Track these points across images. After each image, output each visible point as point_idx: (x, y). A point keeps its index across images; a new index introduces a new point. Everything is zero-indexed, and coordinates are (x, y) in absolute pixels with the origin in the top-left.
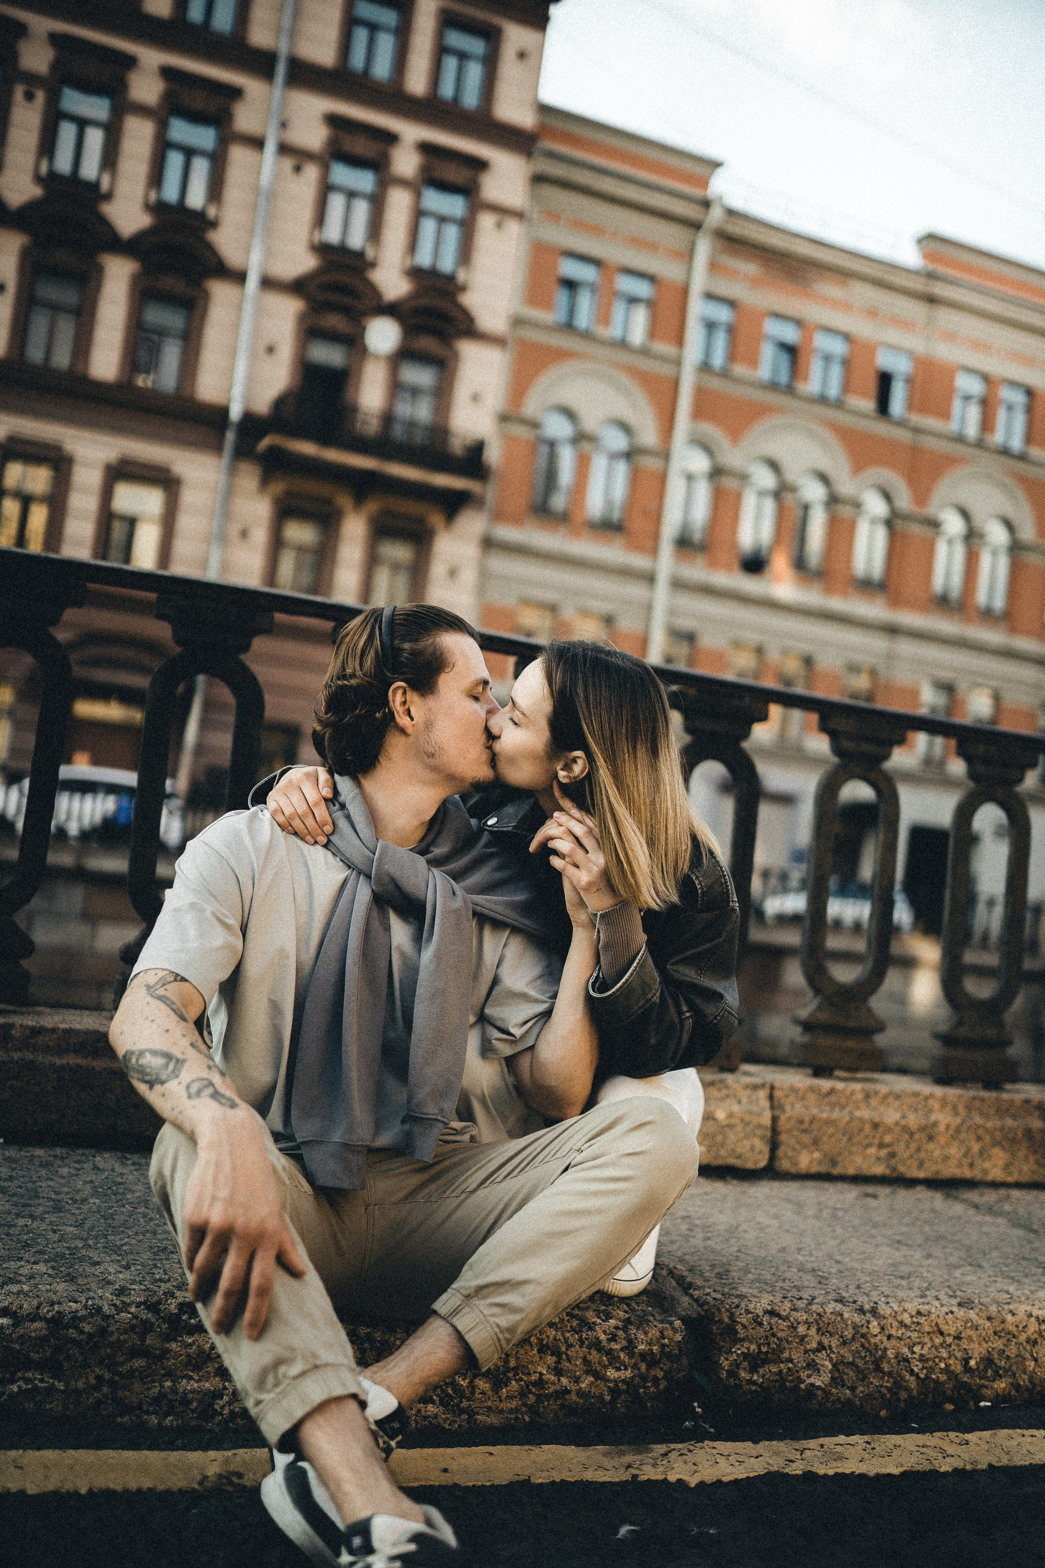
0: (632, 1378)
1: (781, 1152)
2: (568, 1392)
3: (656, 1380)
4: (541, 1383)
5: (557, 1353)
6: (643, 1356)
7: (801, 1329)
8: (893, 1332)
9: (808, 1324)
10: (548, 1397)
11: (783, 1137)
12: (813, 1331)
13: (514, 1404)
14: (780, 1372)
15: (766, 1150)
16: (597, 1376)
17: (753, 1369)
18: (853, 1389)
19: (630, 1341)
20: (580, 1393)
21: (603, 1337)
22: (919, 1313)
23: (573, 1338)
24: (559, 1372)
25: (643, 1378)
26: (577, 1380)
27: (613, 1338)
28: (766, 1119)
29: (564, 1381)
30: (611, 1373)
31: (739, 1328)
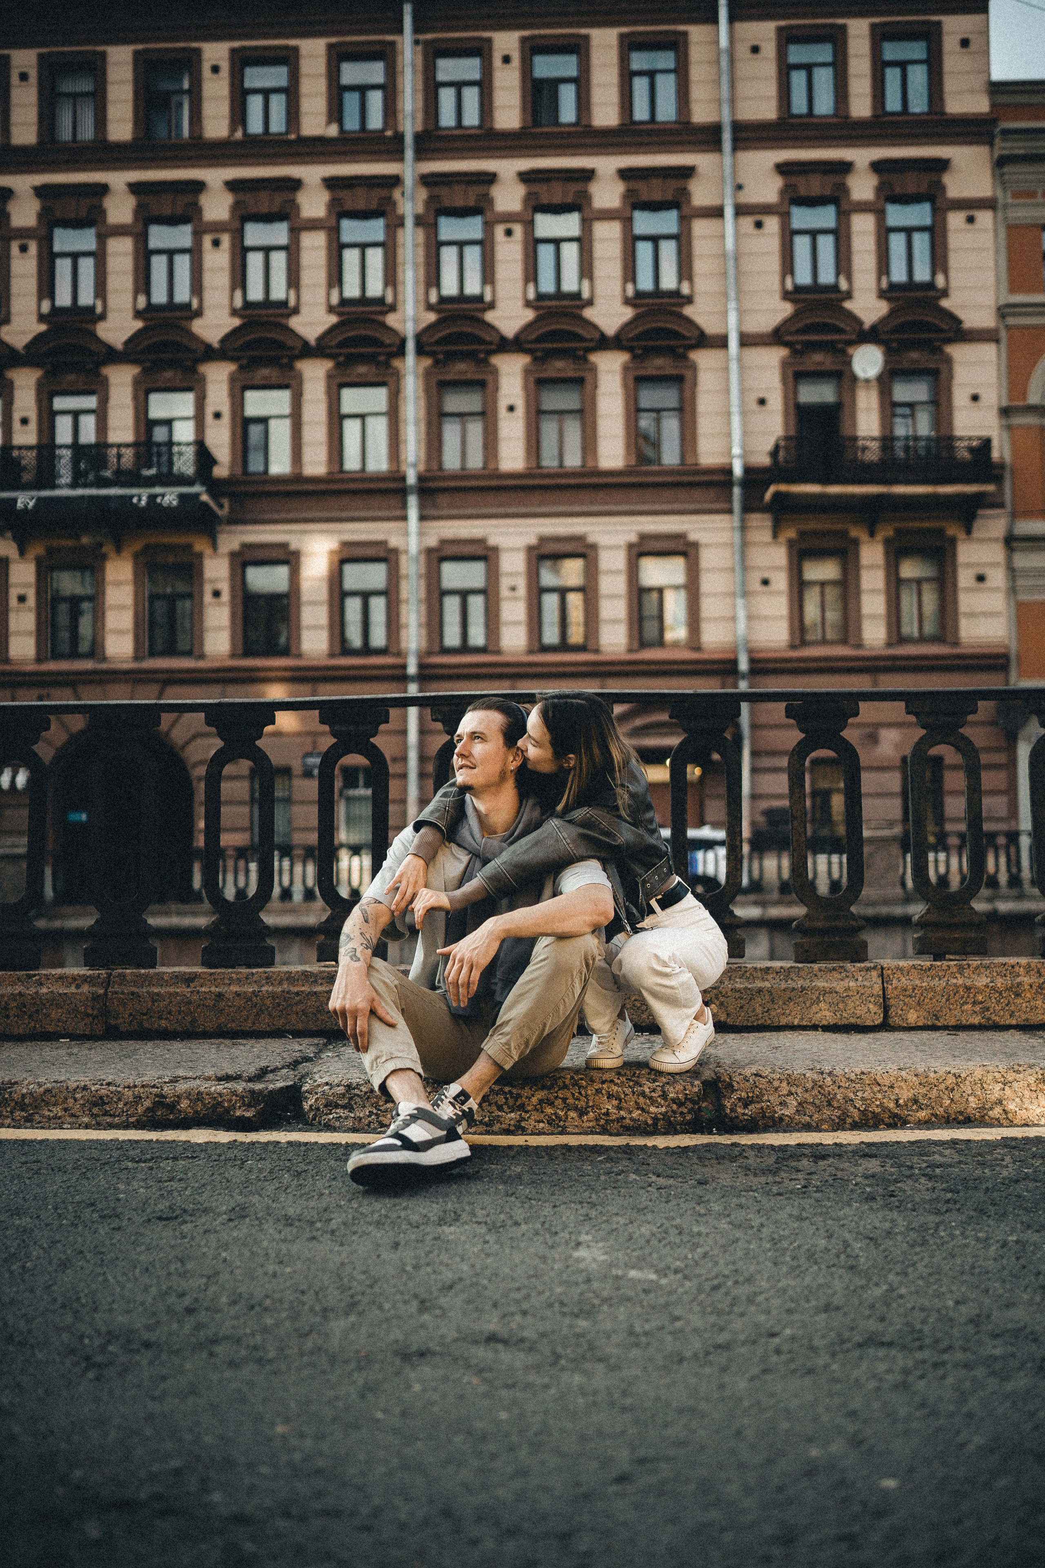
0: (666, 1112)
1: (892, 1012)
2: (623, 1118)
3: (682, 1113)
4: (607, 1114)
5: (620, 1100)
6: (674, 1100)
7: (776, 1084)
8: (842, 1084)
9: (781, 1081)
10: (613, 1121)
11: (892, 1002)
12: (784, 1084)
13: (591, 1124)
14: (762, 1108)
15: (880, 1011)
16: (643, 1110)
17: (746, 1106)
18: (811, 1117)
19: (664, 1092)
20: (632, 1119)
21: (647, 1090)
22: (863, 1073)
23: (628, 1091)
24: (619, 1108)
25: (674, 1112)
26: (631, 1112)
27: (654, 1091)
28: (877, 989)
29: (622, 1113)
30: (653, 1109)
31: (735, 1084)
